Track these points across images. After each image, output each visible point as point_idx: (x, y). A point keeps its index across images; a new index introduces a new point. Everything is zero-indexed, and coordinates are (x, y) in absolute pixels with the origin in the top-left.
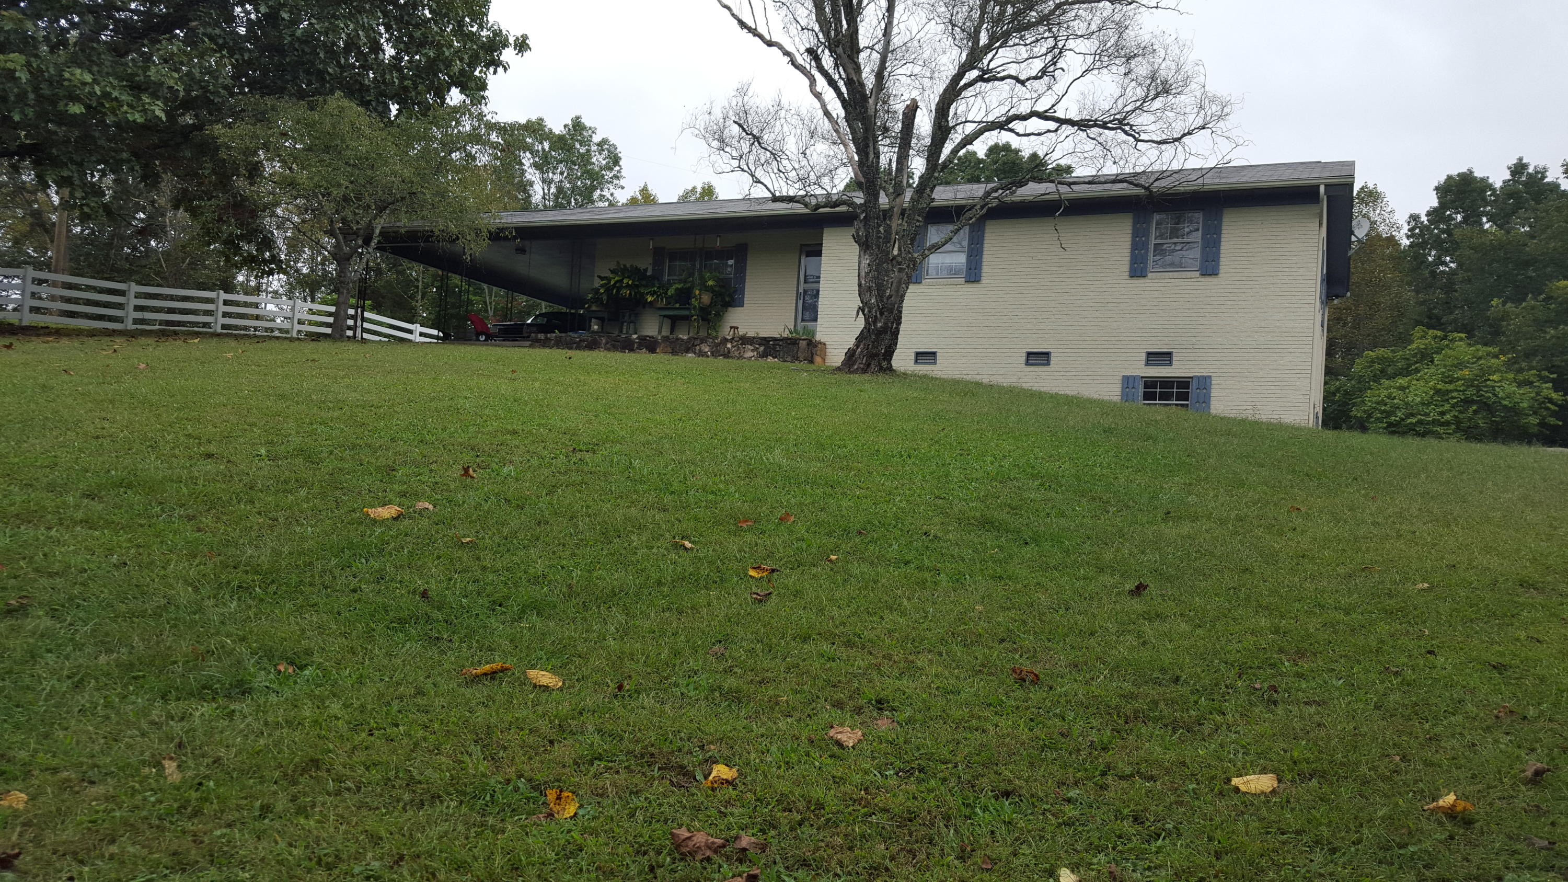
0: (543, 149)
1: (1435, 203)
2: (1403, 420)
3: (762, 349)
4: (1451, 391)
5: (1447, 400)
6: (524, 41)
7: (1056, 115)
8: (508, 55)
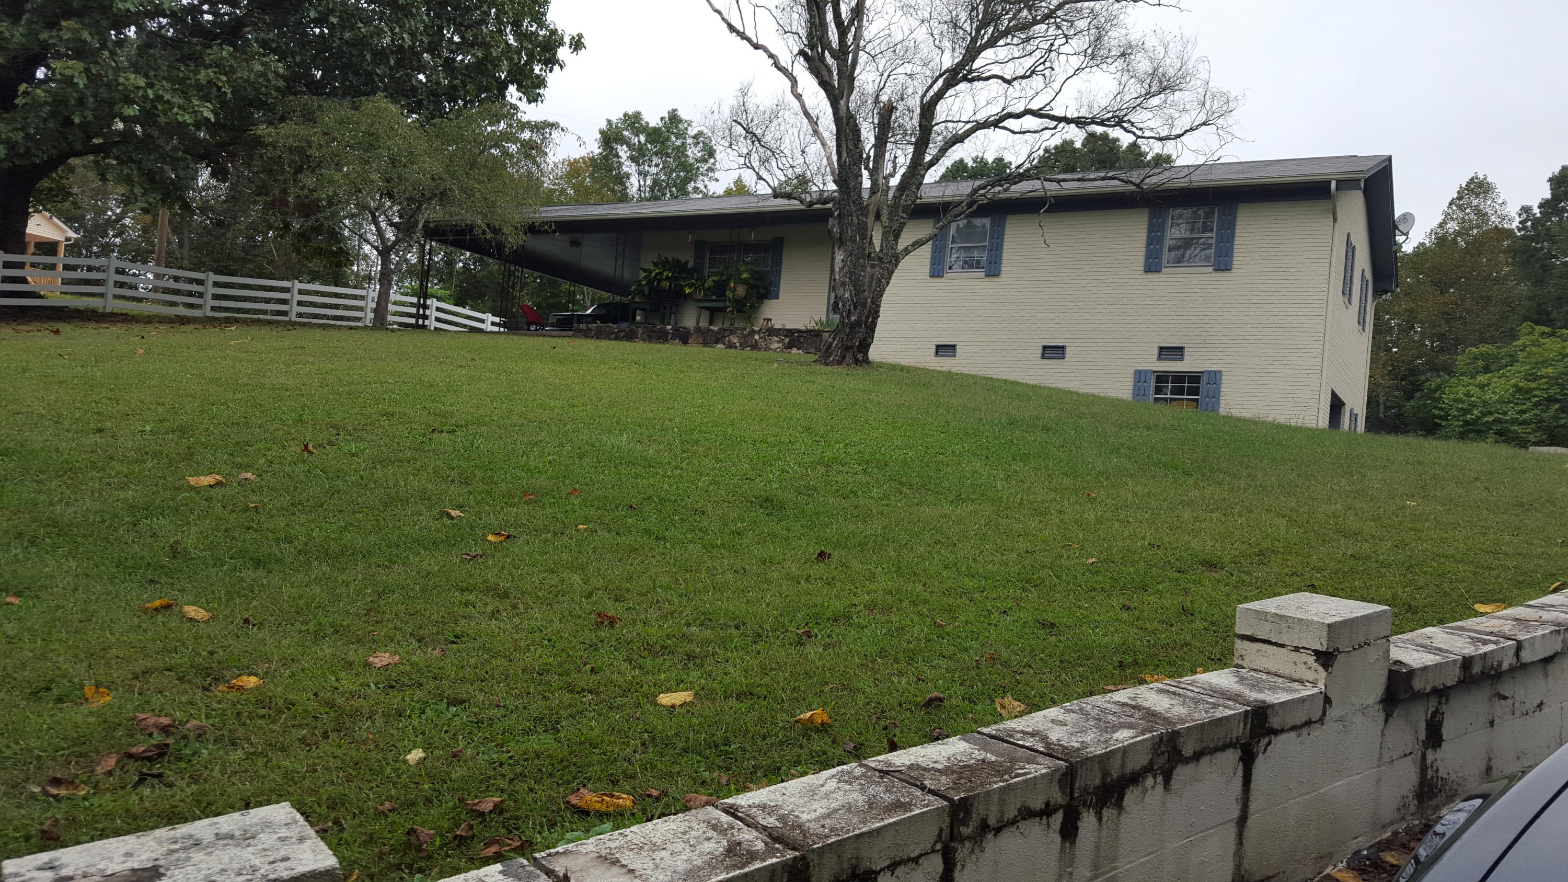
0: (639, 141)
1: (1547, 195)
2: (1479, 418)
3: (787, 340)
4: (1534, 389)
5: (1529, 399)
6: (579, 40)
7: (1051, 113)
8: (563, 53)
